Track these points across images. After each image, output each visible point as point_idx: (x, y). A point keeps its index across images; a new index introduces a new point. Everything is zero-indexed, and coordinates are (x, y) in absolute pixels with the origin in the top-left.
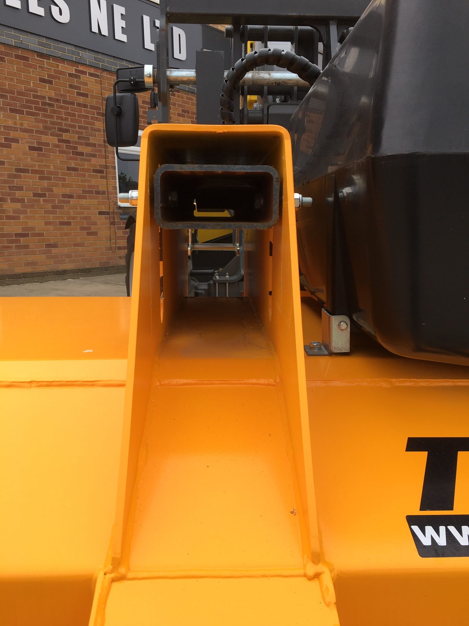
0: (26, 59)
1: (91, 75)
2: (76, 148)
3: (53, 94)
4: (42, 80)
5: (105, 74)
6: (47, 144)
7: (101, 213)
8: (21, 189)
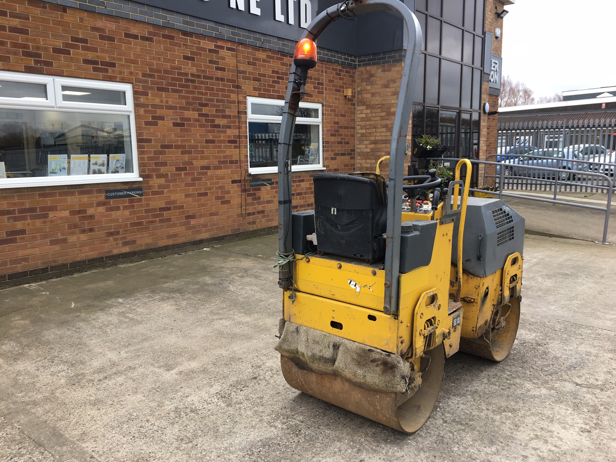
0: (172, 38)
1: (228, 49)
2: (213, 121)
3: (194, 70)
4: (186, 58)
5: (240, 48)
6: (189, 119)
7: (234, 182)
8: (164, 164)
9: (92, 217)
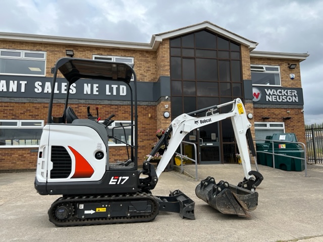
9: (25, 157)
